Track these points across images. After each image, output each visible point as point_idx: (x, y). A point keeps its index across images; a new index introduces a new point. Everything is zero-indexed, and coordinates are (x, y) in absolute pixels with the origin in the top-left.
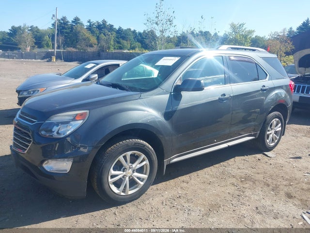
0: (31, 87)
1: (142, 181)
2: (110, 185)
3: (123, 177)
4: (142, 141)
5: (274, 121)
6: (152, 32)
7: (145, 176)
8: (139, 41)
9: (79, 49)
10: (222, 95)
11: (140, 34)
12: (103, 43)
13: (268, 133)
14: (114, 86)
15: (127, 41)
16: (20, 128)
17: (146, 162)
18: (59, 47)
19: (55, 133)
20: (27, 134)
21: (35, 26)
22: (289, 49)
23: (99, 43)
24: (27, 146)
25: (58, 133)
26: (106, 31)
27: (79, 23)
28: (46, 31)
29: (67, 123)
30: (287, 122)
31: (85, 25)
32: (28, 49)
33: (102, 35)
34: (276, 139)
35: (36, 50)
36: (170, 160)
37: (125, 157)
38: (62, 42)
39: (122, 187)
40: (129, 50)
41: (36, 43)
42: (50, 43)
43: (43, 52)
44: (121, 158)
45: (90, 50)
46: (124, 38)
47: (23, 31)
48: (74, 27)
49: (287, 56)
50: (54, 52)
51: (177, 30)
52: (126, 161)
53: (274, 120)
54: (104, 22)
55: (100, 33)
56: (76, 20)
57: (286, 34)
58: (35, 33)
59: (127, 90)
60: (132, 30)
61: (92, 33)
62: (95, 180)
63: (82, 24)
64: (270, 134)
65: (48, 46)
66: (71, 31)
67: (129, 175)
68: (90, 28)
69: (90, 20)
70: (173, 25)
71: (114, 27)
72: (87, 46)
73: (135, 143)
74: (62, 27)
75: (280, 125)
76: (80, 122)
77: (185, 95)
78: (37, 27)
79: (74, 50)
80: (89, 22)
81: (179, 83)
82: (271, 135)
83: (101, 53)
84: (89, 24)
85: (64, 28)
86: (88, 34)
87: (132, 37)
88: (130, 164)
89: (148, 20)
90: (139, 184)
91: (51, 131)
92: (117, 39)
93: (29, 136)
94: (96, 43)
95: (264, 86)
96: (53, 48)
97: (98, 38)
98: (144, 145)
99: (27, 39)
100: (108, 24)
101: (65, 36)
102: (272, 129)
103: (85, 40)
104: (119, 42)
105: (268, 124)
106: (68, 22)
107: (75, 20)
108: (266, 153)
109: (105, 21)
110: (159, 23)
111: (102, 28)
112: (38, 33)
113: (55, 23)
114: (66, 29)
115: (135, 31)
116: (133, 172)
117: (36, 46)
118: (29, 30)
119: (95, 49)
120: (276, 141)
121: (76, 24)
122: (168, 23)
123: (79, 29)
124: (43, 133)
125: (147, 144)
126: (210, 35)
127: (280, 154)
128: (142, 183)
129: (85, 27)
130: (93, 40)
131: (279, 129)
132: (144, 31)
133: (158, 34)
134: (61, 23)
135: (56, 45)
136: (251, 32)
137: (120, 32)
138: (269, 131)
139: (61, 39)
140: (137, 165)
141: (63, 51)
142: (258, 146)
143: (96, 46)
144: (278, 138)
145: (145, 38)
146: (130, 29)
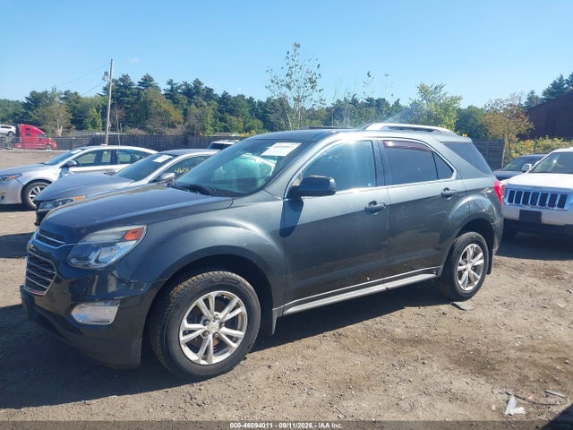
0: (60, 195)
1: (235, 342)
2: (183, 346)
3: (204, 334)
4: (234, 275)
5: (470, 248)
6: (282, 101)
7: (240, 334)
8: (257, 116)
9: (150, 131)
10: (370, 203)
11: (260, 103)
12: (192, 121)
13: (460, 268)
14: (194, 188)
15: (237, 116)
16: (37, 256)
17: (242, 310)
18: (113, 128)
19: (92, 262)
20: (49, 264)
21: (73, 92)
22: (523, 129)
23: (185, 120)
24: (48, 283)
25: (97, 261)
26: (200, 99)
27: (151, 85)
28: (92, 100)
29: (111, 244)
30: (494, 250)
31: (162, 89)
32: (60, 131)
33: (193, 106)
34: (476, 280)
35: (74, 134)
36: (284, 309)
37: (206, 301)
38: (119, 119)
39: (202, 351)
40: (240, 132)
41: (73, 122)
42: (99, 121)
43: (86, 137)
44: (200, 301)
45: (170, 132)
46: (231, 112)
47: (52, 99)
48: (142, 93)
49: (522, 142)
50: (104, 137)
51: (324, 97)
52: (209, 308)
53: (469, 246)
54: (198, 83)
55: (190, 103)
56: (147, 82)
57: (522, 102)
58: (74, 103)
59: (213, 195)
60: (247, 97)
61: (174, 103)
62: (158, 338)
63: (157, 88)
64: (465, 270)
65: (94, 125)
66: (138, 99)
67: (214, 331)
68: (171, 95)
69: (172, 81)
70: (318, 88)
71: (215, 93)
72: (163, 124)
73: (224, 278)
74: (121, 92)
75: (481, 254)
76: (132, 243)
77: (309, 202)
78: (76, 93)
79: (141, 132)
80: (170, 83)
81: (297, 183)
82: (466, 273)
83: (190, 138)
84: (169, 87)
85: (125, 95)
86: (166, 105)
87: (246, 111)
88: (215, 313)
89: (272, 81)
90: (231, 347)
91: (87, 259)
92: (219, 114)
93: (51, 268)
94: (182, 121)
95: (447, 189)
96: (104, 129)
97: (185, 113)
98: (239, 282)
99: (58, 115)
100: (203, 87)
101: (126, 108)
102: (466, 262)
103: (160, 114)
104: (222, 120)
105: (459, 253)
106: (131, 84)
107: (145, 80)
108: (457, 303)
109: (200, 83)
110: (292, 85)
111: (194, 93)
112: (77, 103)
113: (109, 85)
114: (127, 97)
115: (251, 99)
116: (220, 327)
117: (74, 127)
118: (61, 99)
119: (179, 131)
120: (476, 283)
121: (147, 87)
122: (309, 85)
123: (150, 96)
124: (73, 261)
125: (243, 280)
126: (387, 104)
127: (481, 305)
128: (235, 346)
129: (163, 92)
130: (176, 115)
131: (479, 261)
132: (269, 99)
133: (292, 104)
134: (120, 86)
135: (109, 125)
136: (456, 99)
137: (224, 99)
138: (461, 265)
139: (118, 114)
140: (226, 315)
141: (121, 136)
142: (443, 291)
143: (179, 126)
144: (479, 277)
145: (269, 112)
146: (243, 96)
